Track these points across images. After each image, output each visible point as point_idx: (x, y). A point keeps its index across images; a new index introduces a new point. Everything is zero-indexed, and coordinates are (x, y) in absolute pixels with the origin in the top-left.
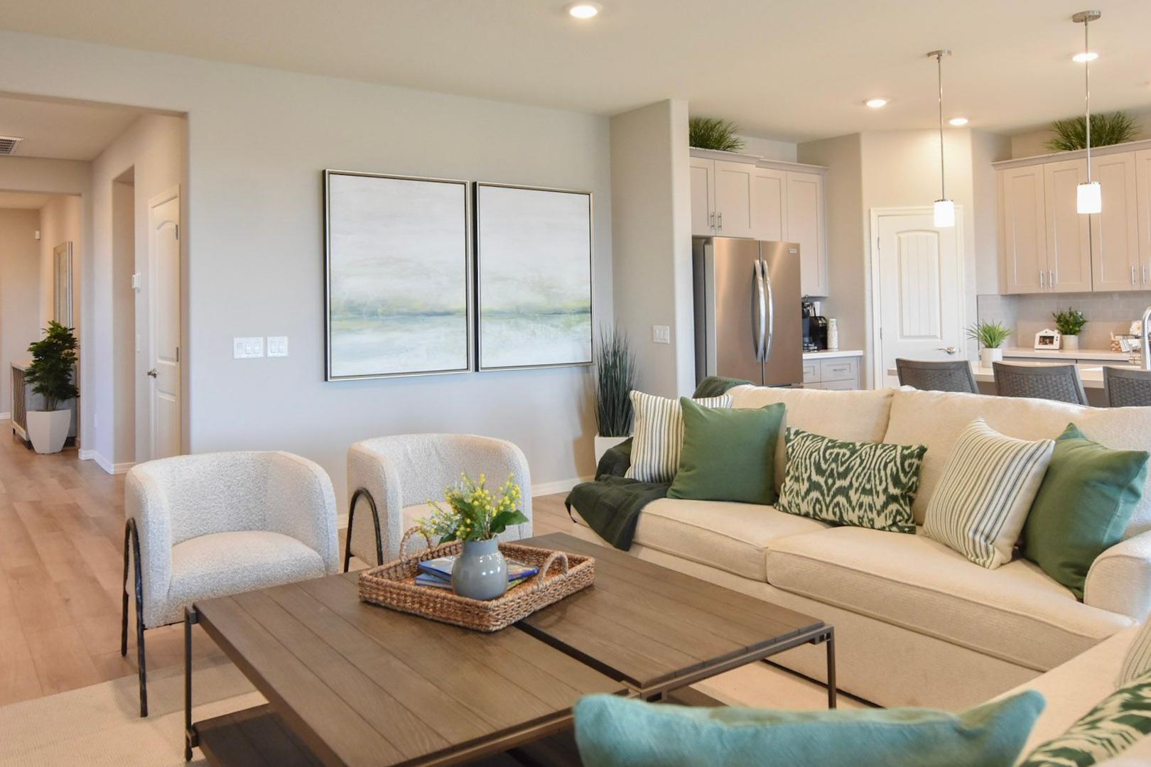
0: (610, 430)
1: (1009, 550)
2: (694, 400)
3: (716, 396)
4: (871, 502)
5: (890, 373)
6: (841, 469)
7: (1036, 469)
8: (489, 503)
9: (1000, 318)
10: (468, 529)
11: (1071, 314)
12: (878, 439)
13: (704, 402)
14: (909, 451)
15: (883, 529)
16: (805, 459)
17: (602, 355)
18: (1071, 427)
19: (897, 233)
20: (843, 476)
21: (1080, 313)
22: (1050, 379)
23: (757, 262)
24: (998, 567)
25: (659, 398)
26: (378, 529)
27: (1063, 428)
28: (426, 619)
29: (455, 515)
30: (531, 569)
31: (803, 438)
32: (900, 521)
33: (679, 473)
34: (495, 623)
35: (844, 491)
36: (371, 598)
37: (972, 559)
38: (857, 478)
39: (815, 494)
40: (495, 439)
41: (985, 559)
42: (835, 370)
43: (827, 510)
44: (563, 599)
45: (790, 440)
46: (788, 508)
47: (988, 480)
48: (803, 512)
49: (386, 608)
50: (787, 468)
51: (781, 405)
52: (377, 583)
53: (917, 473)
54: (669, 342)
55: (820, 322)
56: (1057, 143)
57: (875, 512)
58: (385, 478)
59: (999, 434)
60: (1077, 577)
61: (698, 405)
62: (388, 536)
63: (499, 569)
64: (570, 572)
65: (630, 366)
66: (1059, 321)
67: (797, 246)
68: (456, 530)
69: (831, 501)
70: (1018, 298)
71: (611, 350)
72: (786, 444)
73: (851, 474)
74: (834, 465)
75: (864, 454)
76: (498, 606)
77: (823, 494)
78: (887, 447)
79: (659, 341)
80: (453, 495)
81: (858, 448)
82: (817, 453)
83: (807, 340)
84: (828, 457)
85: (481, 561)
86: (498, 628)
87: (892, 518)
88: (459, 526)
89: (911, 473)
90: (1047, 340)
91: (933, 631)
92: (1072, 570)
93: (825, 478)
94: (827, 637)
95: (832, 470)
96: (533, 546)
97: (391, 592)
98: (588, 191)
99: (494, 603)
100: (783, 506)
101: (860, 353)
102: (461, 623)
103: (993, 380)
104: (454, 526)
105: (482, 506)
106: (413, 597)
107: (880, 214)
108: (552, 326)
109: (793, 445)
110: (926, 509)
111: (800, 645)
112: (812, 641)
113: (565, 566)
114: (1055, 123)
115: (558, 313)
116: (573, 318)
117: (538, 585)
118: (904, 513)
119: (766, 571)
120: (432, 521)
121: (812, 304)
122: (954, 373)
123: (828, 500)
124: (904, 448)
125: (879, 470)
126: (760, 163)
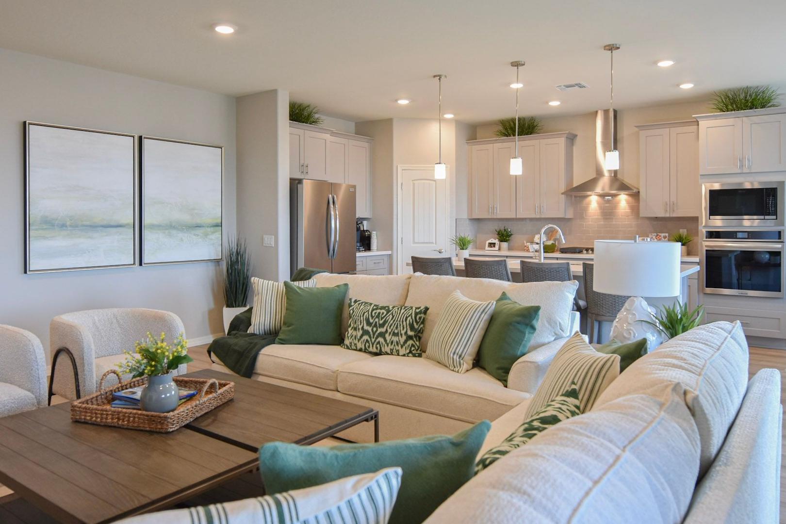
0: (234, 303)
1: (471, 363)
2: (292, 282)
3: (306, 280)
4: (398, 340)
5: (408, 264)
6: (381, 322)
7: (486, 317)
8: (168, 350)
9: (468, 233)
10: (153, 369)
11: (505, 230)
12: (401, 303)
13: (299, 283)
14: (419, 310)
15: (404, 355)
16: (360, 316)
17: (229, 254)
18: (504, 294)
19: (413, 181)
20: (382, 326)
21: (509, 230)
22: (494, 267)
23: (330, 196)
24: (465, 372)
25: (270, 282)
26: (76, 374)
27: (499, 295)
28: (123, 428)
29: (143, 360)
30: (192, 392)
31: (359, 304)
32: (413, 350)
33: (282, 329)
34: (172, 426)
35: (382, 335)
36: (80, 418)
37: (452, 369)
38: (390, 327)
39: (366, 337)
40: (160, 311)
41: (459, 368)
42: (375, 263)
43: (373, 346)
44: (215, 409)
45: (352, 306)
46: (349, 347)
47: (461, 324)
48: (358, 348)
49: (93, 424)
50: (349, 323)
51: (346, 285)
52: (85, 408)
53: (423, 323)
54: (273, 246)
55: (366, 234)
56: (501, 132)
57: (400, 346)
58: (82, 339)
59: (467, 299)
60: (504, 374)
61: (295, 286)
62: (84, 379)
63: (173, 392)
64: (219, 392)
65: (248, 262)
66: (499, 234)
67: (354, 187)
68: (144, 370)
69: (375, 341)
70: (477, 221)
71: (235, 250)
72: (349, 308)
73: (387, 325)
74: (377, 320)
75: (394, 312)
76: (173, 416)
77: (370, 337)
78: (406, 308)
79: (267, 245)
80: (141, 347)
81: (391, 309)
82: (367, 313)
83: (358, 245)
84: (373, 315)
85: (161, 388)
86: (173, 429)
87: (409, 349)
88: (146, 367)
89: (420, 323)
90: (492, 245)
91: (431, 410)
92: (503, 371)
93: (372, 327)
94: (375, 417)
95: (376, 322)
96: (193, 378)
97: (96, 413)
98: (221, 145)
99: (171, 414)
100: (347, 346)
101: (390, 252)
102: (148, 429)
103: (464, 268)
104: (143, 367)
105: (163, 353)
106: (113, 415)
107: (404, 168)
108: (195, 235)
109: (353, 308)
110: (427, 343)
111: (359, 423)
112: (367, 420)
113: (216, 388)
114: (500, 121)
115: (198, 226)
116: (209, 229)
117: (199, 401)
118: (416, 346)
119: (337, 384)
120: (126, 365)
121: (362, 223)
122: (443, 264)
123: (373, 340)
124: (416, 308)
125: (403, 321)
126: (333, 134)
